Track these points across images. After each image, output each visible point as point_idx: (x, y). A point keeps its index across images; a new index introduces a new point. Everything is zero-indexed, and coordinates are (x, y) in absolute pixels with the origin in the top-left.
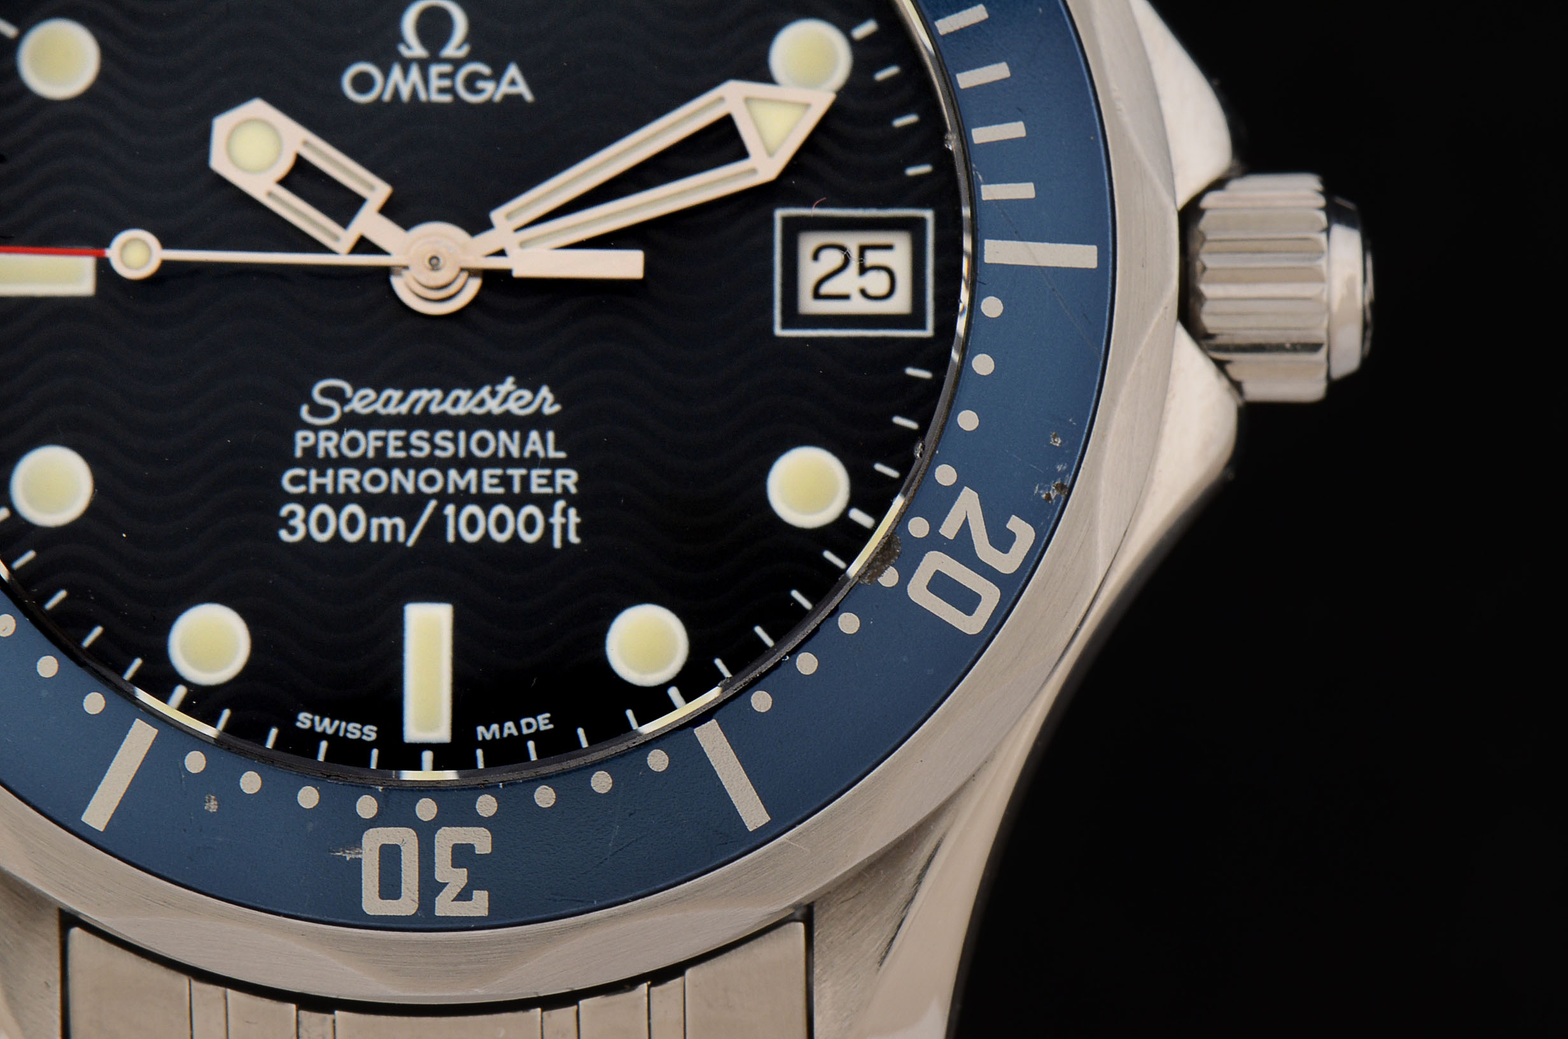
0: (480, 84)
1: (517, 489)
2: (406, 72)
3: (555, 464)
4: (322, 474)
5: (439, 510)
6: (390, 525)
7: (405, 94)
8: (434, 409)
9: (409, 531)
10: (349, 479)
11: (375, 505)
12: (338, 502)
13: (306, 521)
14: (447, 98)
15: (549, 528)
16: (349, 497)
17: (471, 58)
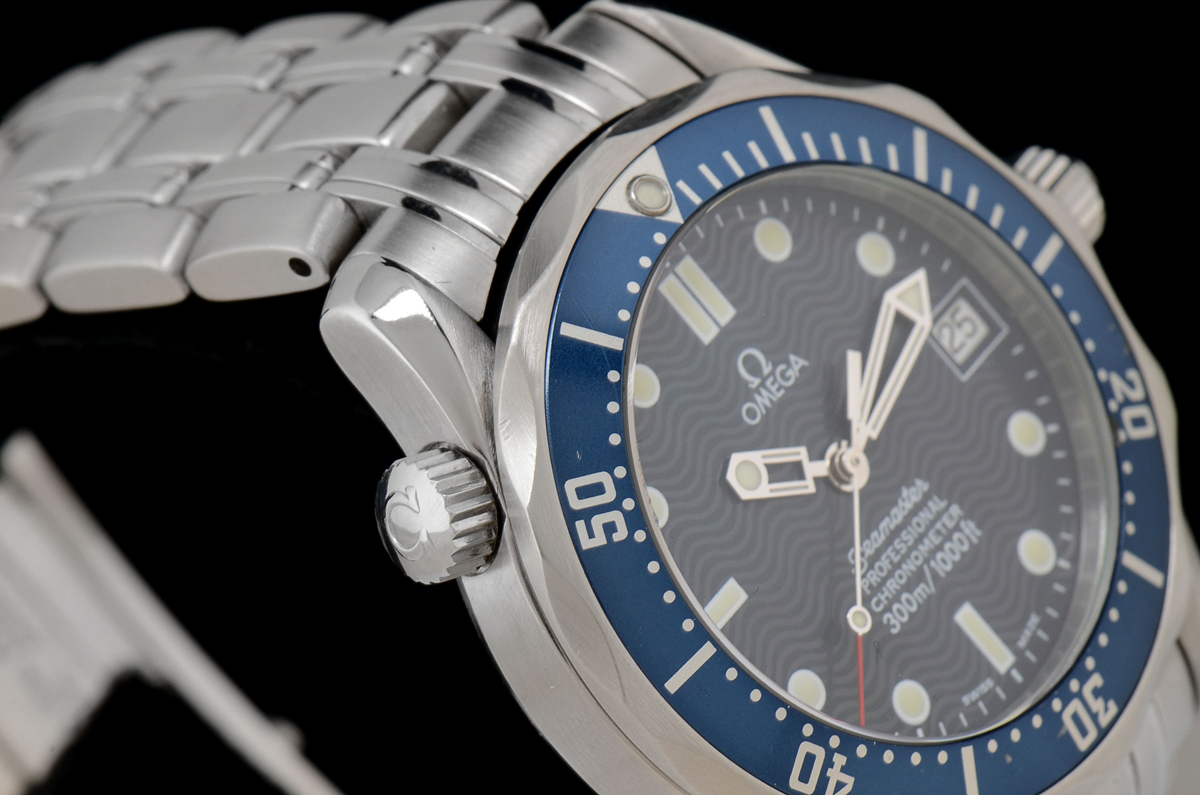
0: (788, 374)
1: (944, 531)
2: (760, 394)
3: (947, 509)
4: (882, 593)
5: (929, 567)
6: (922, 591)
7: (768, 404)
8: (892, 527)
9: (928, 585)
10: (892, 585)
11: (909, 587)
12: (896, 599)
13: (895, 617)
14: (782, 392)
15: (968, 538)
16: (899, 593)
17: (775, 366)
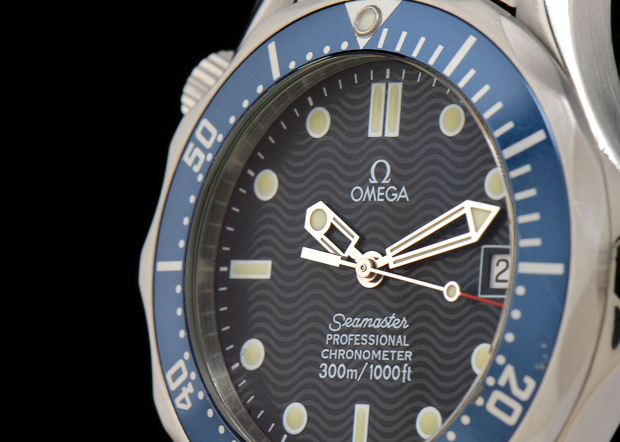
0: (393, 195)
1: (393, 358)
3: (406, 349)
4: (334, 351)
5: (368, 366)
6: (353, 372)
7: (370, 198)
8: (370, 326)
9: (358, 375)
10: (342, 353)
11: (349, 364)
12: (338, 362)
13: (327, 370)
14: (382, 200)
15: (402, 374)
16: (341, 361)
17: (391, 183)
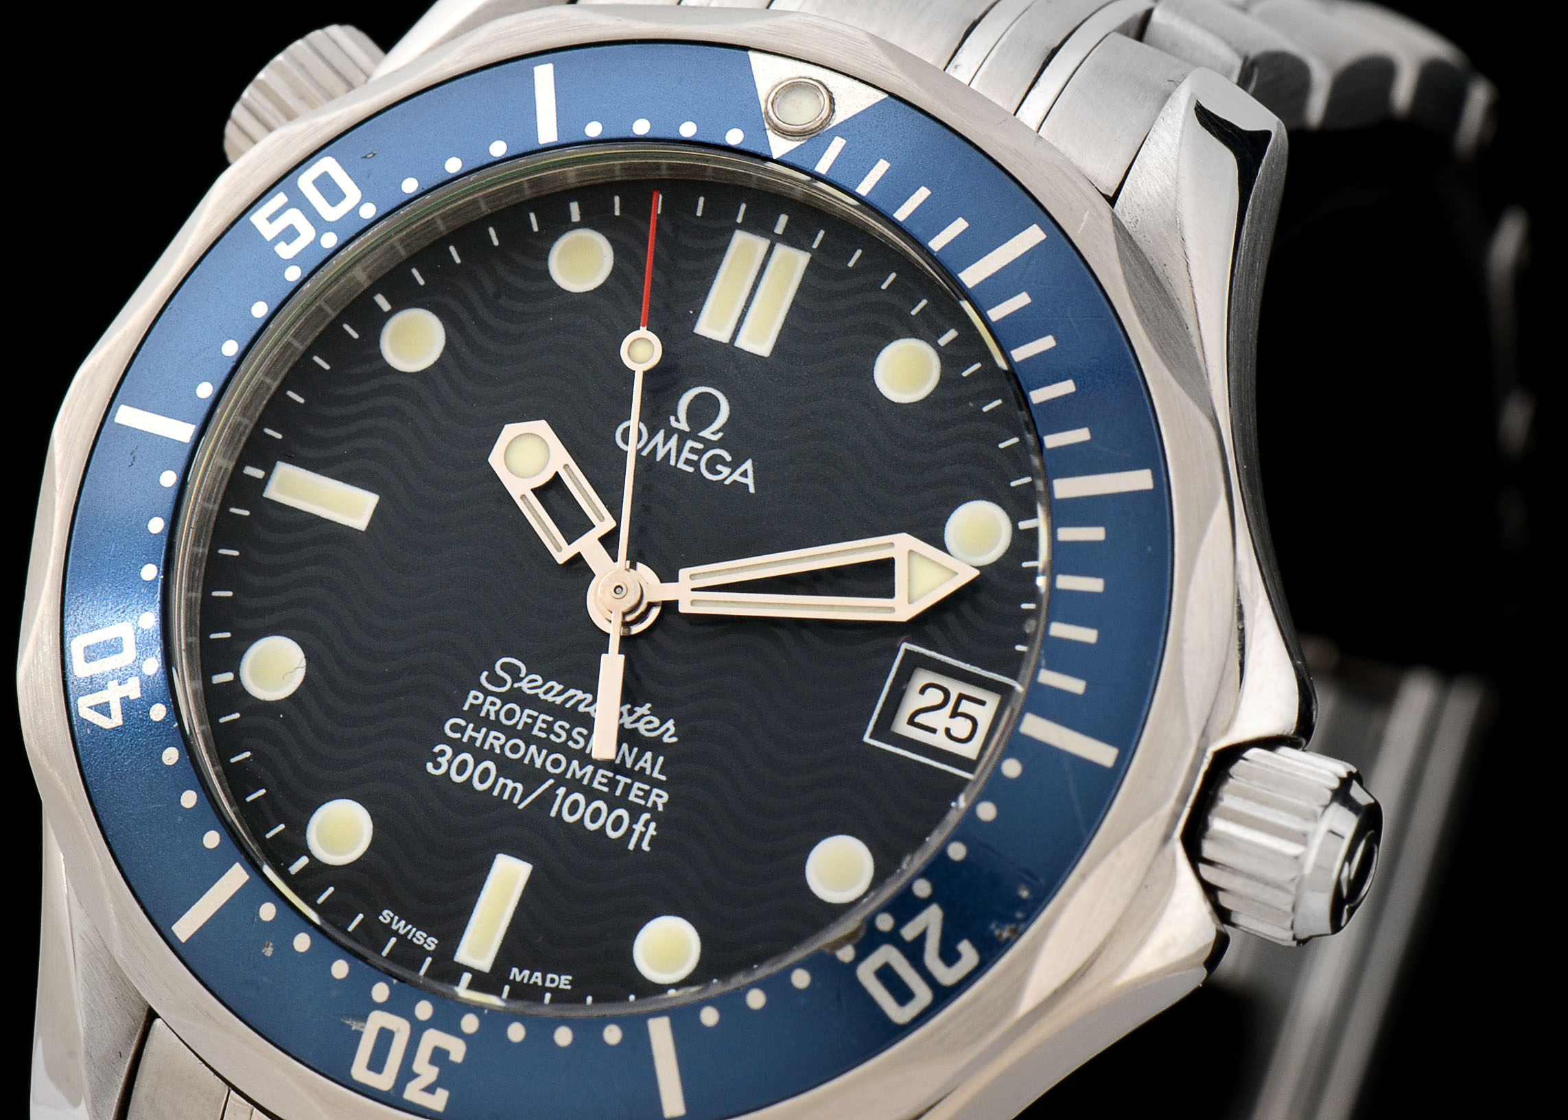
0: (719, 467)
1: (618, 793)
2: (667, 439)
3: (656, 783)
4: (477, 729)
5: (554, 788)
6: (511, 787)
7: (660, 455)
8: (581, 708)
9: (524, 796)
10: (496, 740)
11: (507, 768)
12: (480, 755)
13: (450, 763)
14: (691, 470)
15: (630, 831)
16: (490, 755)
17: (721, 444)
